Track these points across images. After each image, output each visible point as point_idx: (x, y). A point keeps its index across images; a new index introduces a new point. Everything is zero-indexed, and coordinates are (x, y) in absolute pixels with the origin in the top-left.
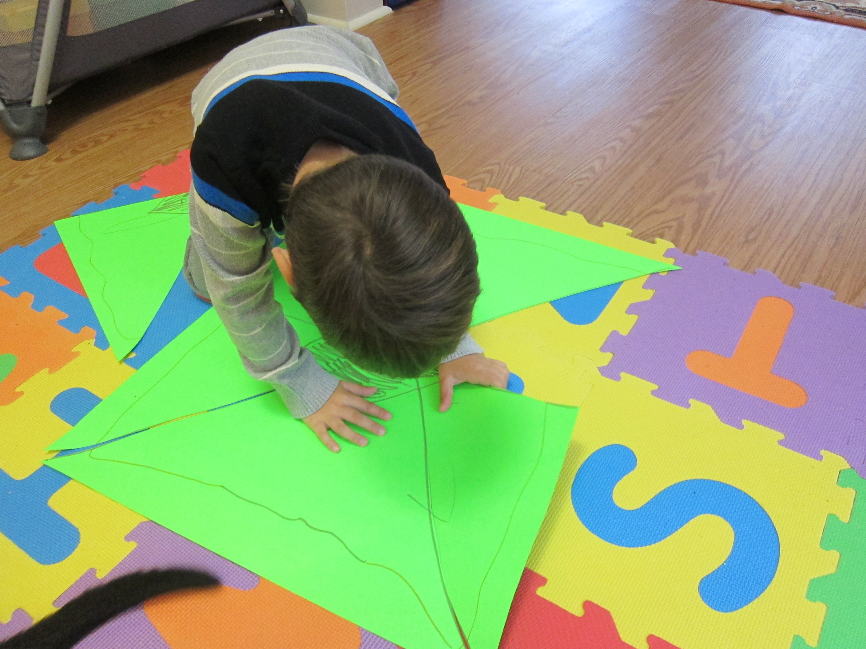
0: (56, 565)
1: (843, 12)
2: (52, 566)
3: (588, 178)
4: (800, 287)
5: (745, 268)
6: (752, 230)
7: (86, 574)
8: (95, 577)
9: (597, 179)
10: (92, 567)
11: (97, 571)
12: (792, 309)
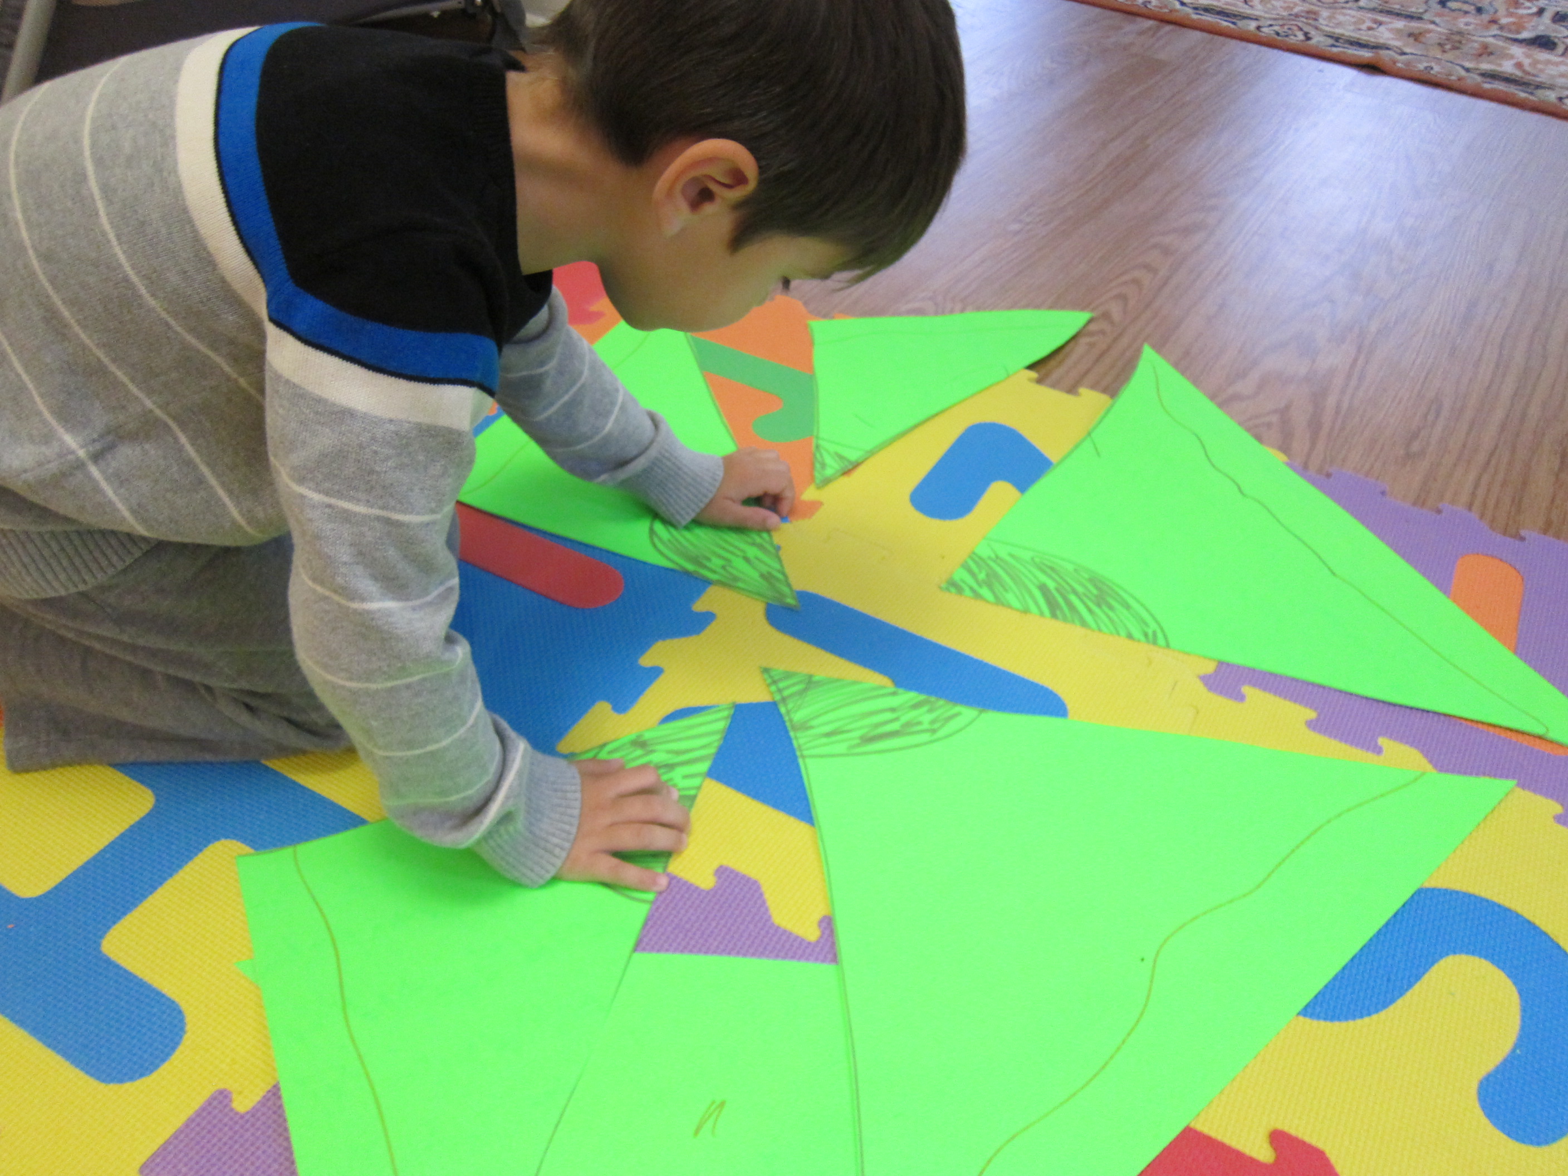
0: (138, 1083)
1: (1479, 79)
2: (127, 1085)
3: (1103, 332)
4: (1522, 539)
5: (1420, 501)
6: (1415, 436)
7: (209, 1103)
8: (232, 1110)
9: (1120, 335)
10: (221, 1086)
11: (234, 1096)
12: (1519, 578)
